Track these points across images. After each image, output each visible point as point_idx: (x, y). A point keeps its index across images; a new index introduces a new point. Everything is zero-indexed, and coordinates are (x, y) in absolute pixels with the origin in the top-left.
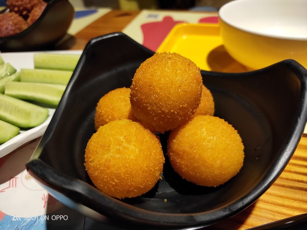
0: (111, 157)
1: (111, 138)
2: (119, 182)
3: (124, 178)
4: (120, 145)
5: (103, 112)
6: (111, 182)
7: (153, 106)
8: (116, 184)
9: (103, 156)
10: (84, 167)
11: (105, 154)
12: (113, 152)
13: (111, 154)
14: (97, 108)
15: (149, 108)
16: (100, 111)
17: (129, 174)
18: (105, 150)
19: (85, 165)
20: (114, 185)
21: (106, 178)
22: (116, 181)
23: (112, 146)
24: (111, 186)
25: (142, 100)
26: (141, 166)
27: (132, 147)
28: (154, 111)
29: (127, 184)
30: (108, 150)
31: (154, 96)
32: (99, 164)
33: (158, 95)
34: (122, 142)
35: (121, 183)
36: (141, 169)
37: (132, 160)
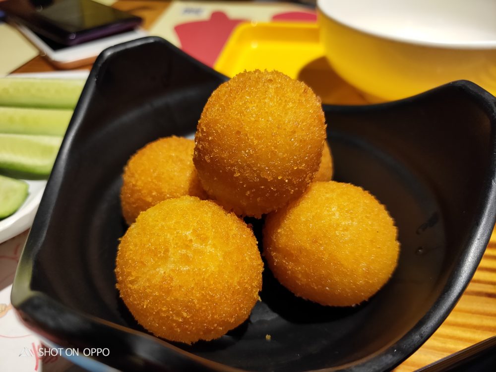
0: (173, 271)
1: (169, 235)
2: (192, 317)
3: (200, 308)
4: (187, 247)
5: (139, 183)
6: (175, 318)
7: (244, 170)
8: (186, 321)
9: (155, 269)
10: (117, 292)
11: (159, 266)
12: (174, 262)
13: (172, 266)
14: (126, 177)
15: (237, 175)
16: (134, 183)
17: (208, 301)
18: (158, 258)
19: (117, 287)
20: (181, 322)
21: (165, 312)
22: (185, 314)
23: (171, 251)
24: (174, 325)
25: (223, 159)
26: (229, 284)
27: (209, 249)
28: (245, 179)
29: (207, 318)
30: (166, 258)
31: (247, 151)
32: (149, 287)
33: (254, 149)
34: (191, 241)
35: (194, 318)
36: (229, 289)
37: (212, 273)
